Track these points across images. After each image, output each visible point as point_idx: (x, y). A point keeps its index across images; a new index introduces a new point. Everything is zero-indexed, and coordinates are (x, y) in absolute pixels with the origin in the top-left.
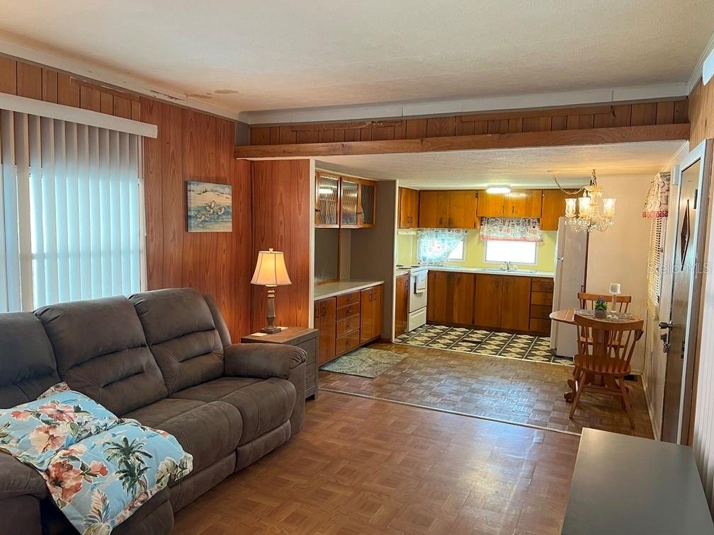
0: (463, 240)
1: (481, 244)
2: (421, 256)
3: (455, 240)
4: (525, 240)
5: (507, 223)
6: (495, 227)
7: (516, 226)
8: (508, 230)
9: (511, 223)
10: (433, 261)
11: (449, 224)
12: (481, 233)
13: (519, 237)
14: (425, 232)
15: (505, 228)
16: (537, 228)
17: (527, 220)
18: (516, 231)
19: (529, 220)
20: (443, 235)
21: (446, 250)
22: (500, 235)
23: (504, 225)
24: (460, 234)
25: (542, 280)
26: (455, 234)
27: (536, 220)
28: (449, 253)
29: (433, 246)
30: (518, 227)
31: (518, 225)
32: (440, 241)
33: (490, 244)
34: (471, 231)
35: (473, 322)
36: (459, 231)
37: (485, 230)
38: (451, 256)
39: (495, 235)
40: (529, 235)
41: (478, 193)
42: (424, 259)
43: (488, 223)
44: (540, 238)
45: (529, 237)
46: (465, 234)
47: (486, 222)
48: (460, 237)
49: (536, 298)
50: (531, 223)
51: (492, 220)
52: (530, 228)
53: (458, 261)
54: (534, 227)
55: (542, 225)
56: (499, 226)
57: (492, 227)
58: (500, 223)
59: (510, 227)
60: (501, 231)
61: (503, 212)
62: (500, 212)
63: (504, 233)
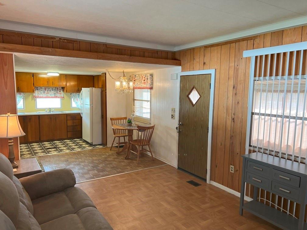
0: (23, 99)
1: (33, 100)
3: (19, 99)
4: (56, 97)
5: (47, 90)
6: (41, 92)
7: (52, 91)
8: (48, 93)
9: (49, 89)
12: (34, 94)
13: (53, 96)
15: (46, 92)
16: (62, 92)
18: (52, 93)
19: (58, 88)
22: (44, 95)
23: (46, 90)
24: (22, 96)
25: (71, 115)
27: (61, 88)
30: (53, 91)
33: (38, 100)
34: (27, 94)
37: (36, 93)
39: (42, 95)
40: (58, 95)
41: (33, 75)
43: (37, 90)
44: (63, 96)
45: (58, 96)
46: (24, 95)
47: (36, 89)
48: (22, 97)
49: (70, 123)
50: (59, 90)
51: (39, 88)
52: (59, 92)
53: (21, 109)
54: (60, 91)
55: (67, 90)
56: (43, 91)
57: (39, 92)
58: (43, 89)
59: (49, 91)
60: (44, 93)
61: (48, 84)
62: (46, 84)
63: (46, 94)
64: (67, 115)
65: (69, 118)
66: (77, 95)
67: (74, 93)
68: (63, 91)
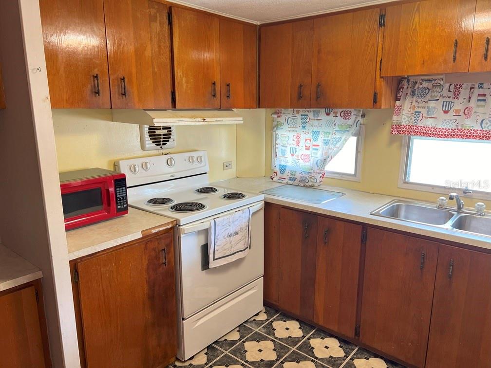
0: (358, 134)
1: (396, 145)
2: (277, 163)
3: (338, 136)
5: (464, 92)
6: (432, 104)
8: (467, 112)
9: (477, 91)
10: (298, 176)
11: (317, 98)
12: (395, 118)
14: (283, 116)
15: (458, 105)
20: (316, 122)
21: (319, 155)
22: (445, 123)
23: (456, 96)
24: (351, 121)
26: (339, 120)
28: (325, 161)
29: (298, 144)
32: (309, 136)
33: (420, 146)
34: (373, 114)
35: (357, 333)
36: (346, 115)
38: (330, 167)
39: (429, 123)
42: (283, 169)
43: (413, 94)
46: (361, 120)
47: (409, 90)
48: (350, 127)
51: (425, 84)
53: (345, 178)
56: (441, 100)
57: (423, 105)
58: (445, 92)
59: (473, 103)
60: (446, 112)
61: (454, 59)
62: (445, 61)
63: (456, 118)
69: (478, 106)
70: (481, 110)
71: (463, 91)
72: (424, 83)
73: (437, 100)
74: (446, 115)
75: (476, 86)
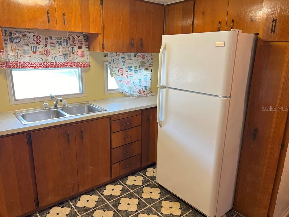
1: (1, 75)
5: (43, 42)
6: (26, 48)
7: (57, 46)
8: (47, 53)
9: (50, 41)
13: (62, 61)
15: (41, 48)
16: (84, 49)
17: (71, 37)
18: (58, 52)
19: (73, 38)
22: (36, 59)
23: (39, 43)
27: (81, 38)
30: (61, 47)
31: (60, 43)
33: (18, 75)
37: (10, 52)
40: (76, 59)
43: (12, 41)
44: (88, 62)
45: (76, 61)
47: (8, 38)
49: (117, 140)
50: (76, 42)
51: (17, 35)
52: (76, 50)
54: (80, 48)
55: (103, 45)
56: (30, 45)
57: (18, 48)
58: (31, 40)
59: (49, 48)
60: (35, 53)
61: (49, 22)
62: (43, 22)
63: (41, 56)
64: (110, 118)
65: (116, 127)
66: (120, 58)
67: (114, 54)
68: (89, 46)
69: (51, 49)
70: (53, 51)
71: (42, 40)
72: (16, 33)
73: (28, 45)
74: (34, 54)
75: (49, 38)
